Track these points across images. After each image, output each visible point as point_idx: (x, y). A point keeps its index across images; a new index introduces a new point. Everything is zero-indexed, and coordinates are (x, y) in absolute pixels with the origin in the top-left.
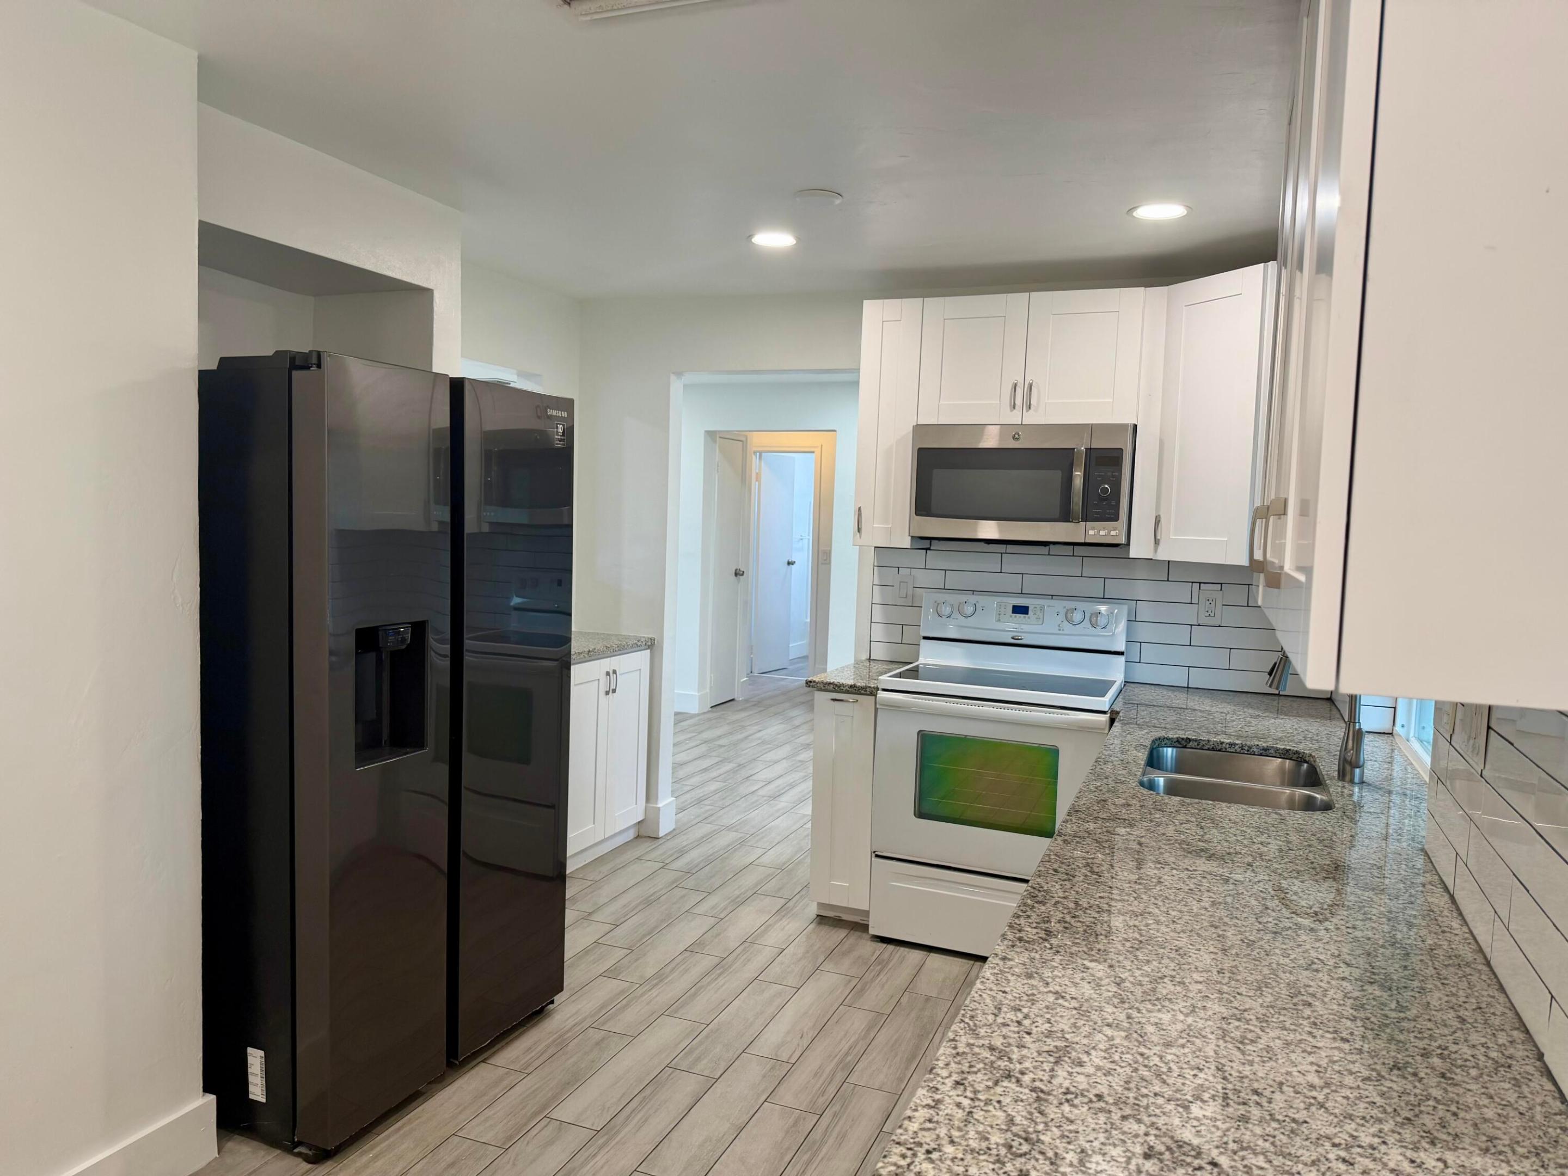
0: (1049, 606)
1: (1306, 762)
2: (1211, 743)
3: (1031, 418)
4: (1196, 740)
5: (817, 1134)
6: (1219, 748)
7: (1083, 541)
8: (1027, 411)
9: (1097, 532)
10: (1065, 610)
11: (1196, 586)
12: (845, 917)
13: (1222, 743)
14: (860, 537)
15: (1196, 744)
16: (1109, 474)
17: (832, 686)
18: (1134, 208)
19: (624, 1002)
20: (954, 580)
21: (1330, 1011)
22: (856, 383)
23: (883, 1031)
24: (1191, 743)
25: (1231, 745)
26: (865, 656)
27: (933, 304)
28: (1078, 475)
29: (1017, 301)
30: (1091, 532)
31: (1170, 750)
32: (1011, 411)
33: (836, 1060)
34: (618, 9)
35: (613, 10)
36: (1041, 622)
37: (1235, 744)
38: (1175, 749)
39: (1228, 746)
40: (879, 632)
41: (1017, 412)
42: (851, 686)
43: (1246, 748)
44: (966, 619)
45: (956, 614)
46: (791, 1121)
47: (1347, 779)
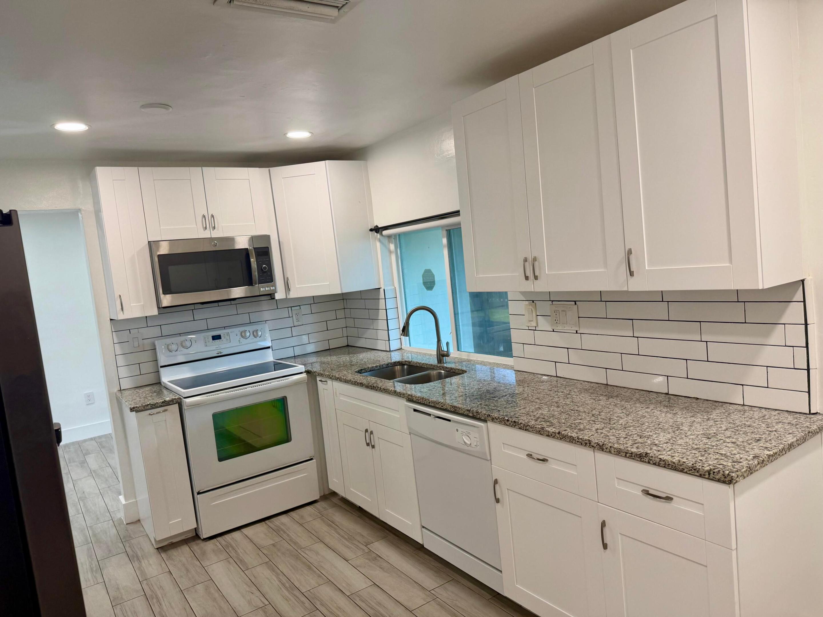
0: (231, 332)
1: (405, 365)
3: (216, 234)
4: (364, 369)
7: (259, 295)
8: (213, 230)
9: (264, 289)
10: (240, 332)
11: (290, 309)
12: (174, 541)
13: (373, 367)
14: (123, 314)
15: (364, 370)
16: (265, 260)
17: (149, 406)
18: (287, 133)
20: (166, 330)
25: (376, 367)
26: (116, 389)
27: (145, 171)
28: (253, 260)
29: (196, 171)
30: (262, 289)
32: (204, 231)
36: (229, 342)
37: (377, 366)
40: (123, 372)
41: (208, 231)
42: (163, 402)
43: (381, 366)
44: (187, 350)
45: (181, 348)
47: (442, 362)
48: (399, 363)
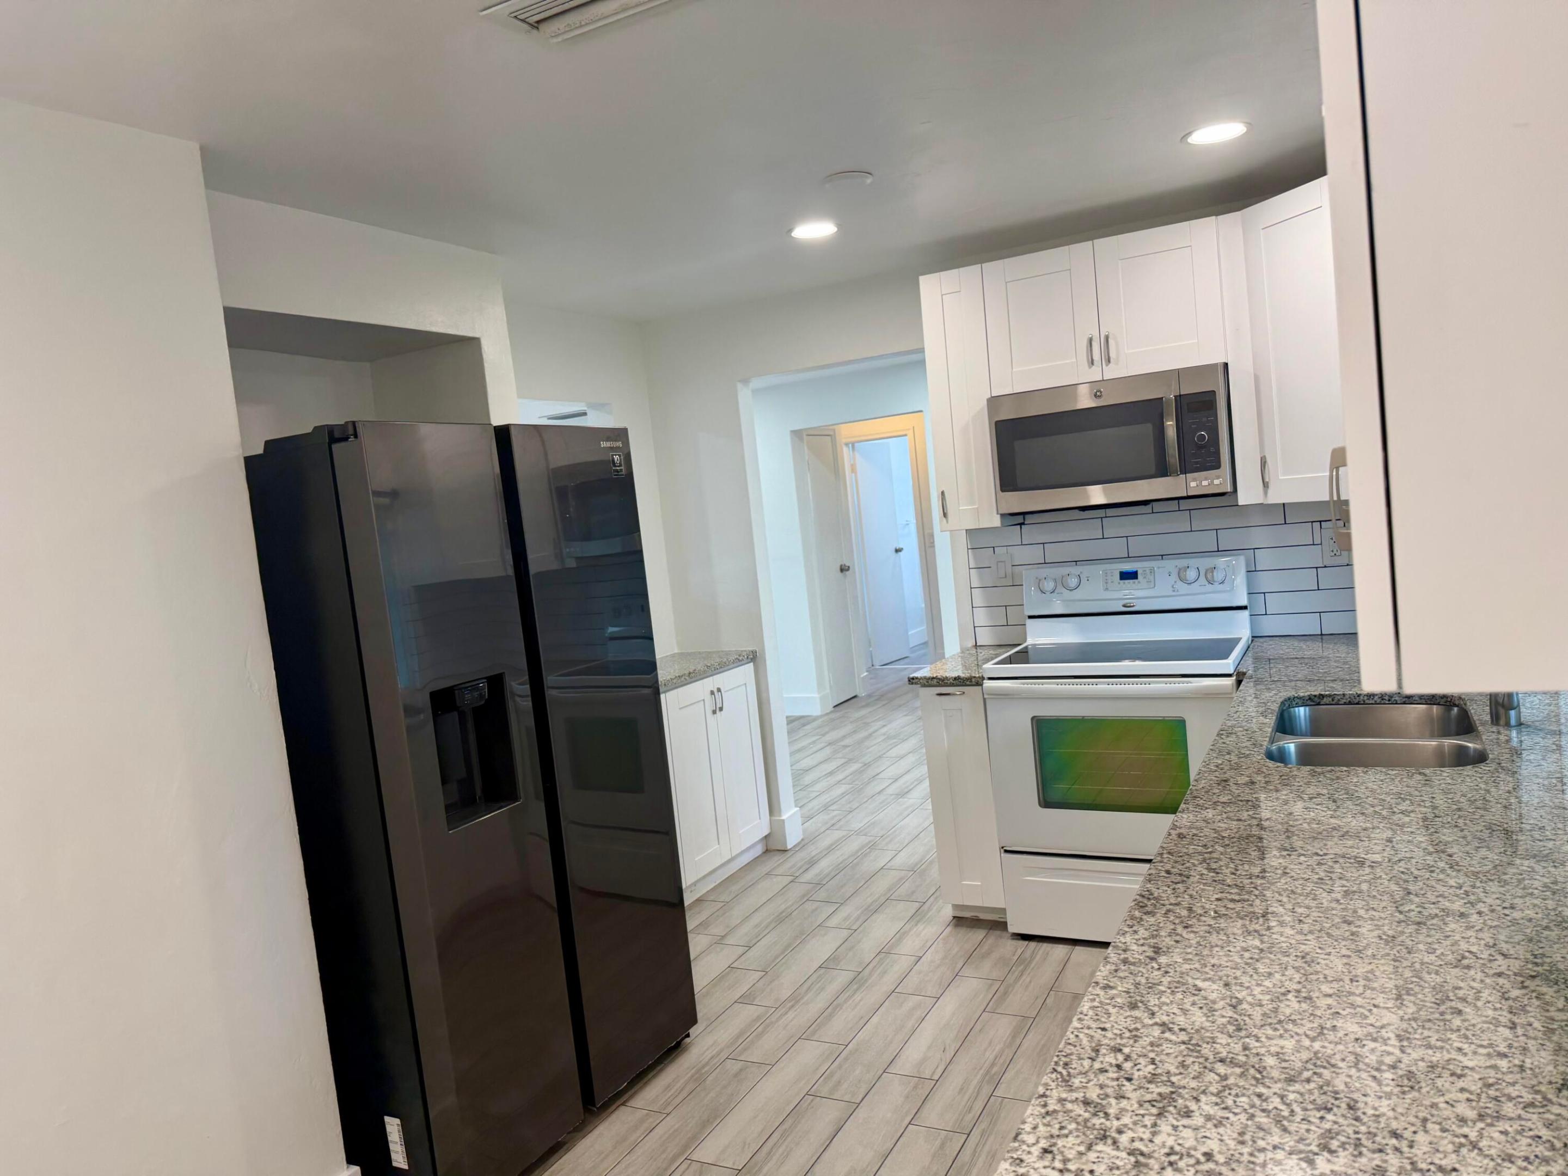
0: (1159, 568)
1: (1455, 705)
2: (1347, 697)
3: (1112, 372)
5: (966, 1155)
6: (1356, 701)
7: (1185, 495)
8: (1107, 365)
9: (1199, 483)
10: (1177, 570)
11: (1317, 525)
12: (982, 916)
14: (947, 522)
15: (1331, 699)
16: (1204, 419)
17: (935, 680)
18: (1189, 134)
19: (760, 1029)
20: (1053, 553)
21: (1484, 1019)
22: (922, 362)
23: (1030, 1036)
24: (1325, 699)
25: (1369, 696)
26: (971, 643)
27: (994, 268)
28: (1170, 424)
29: (1083, 249)
30: (1193, 484)
31: (1302, 709)
32: (1090, 368)
33: (981, 1072)
34: (587, 24)
35: (581, 26)
36: (1152, 586)
37: (1374, 695)
38: (1307, 708)
39: (1366, 698)
40: (982, 617)
41: (1096, 369)
42: (955, 679)
43: (1387, 698)
44: (1071, 592)
45: (1060, 589)
46: (938, 1142)
47: (1502, 722)
48: (1445, 699)
